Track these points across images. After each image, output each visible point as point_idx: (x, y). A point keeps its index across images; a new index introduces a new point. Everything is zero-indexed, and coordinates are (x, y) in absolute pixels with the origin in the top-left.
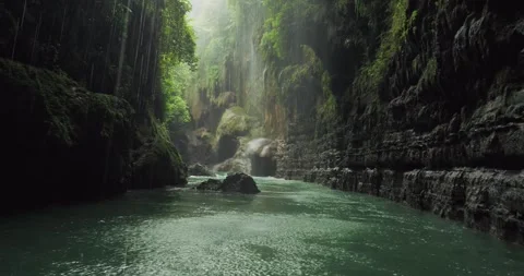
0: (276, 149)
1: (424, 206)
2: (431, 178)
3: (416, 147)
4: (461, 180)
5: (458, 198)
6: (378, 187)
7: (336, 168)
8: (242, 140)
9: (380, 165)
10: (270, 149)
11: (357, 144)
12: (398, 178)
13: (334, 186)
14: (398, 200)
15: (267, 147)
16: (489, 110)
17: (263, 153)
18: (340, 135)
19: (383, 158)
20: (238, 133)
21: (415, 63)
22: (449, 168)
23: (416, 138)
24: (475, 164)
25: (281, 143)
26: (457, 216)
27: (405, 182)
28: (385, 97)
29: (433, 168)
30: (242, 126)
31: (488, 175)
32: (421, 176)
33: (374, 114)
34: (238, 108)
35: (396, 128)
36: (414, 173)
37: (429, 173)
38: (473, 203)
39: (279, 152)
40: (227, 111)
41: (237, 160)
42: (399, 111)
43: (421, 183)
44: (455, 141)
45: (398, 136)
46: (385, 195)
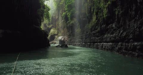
0: (65, 39)
1: (98, 48)
2: (99, 44)
3: (97, 40)
4: (103, 45)
5: (102, 47)
6: (90, 46)
7: (81, 43)
8: (56, 36)
9: (91, 42)
10: (64, 39)
11: (86, 38)
12: (94, 45)
13: (81, 46)
14: (94, 48)
15: (63, 38)
16: (106, 36)
17: (62, 40)
18: (82, 36)
19: (91, 41)
20: (55, 35)
21: (97, 27)
22: (101, 43)
23: (97, 38)
24: (104, 42)
25: (66, 38)
26: (102, 49)
27: (95, 45)
28: (91, 31)
29: (99, 43)
30: (56, 33)
31: (105, 44)
32: (97, 44)
33: (90, 34)
34: (54, 28)
35: (94, 36)
36: (96, 44)
37: (98, 44)
38: (104, 47)
39: (66, 39)
40: (52, 29)
41: (55, 41)
42: (94, 34)
43: (97, 45)
44: (102, 39)
45: (94, 38)
46: (91, 48)
